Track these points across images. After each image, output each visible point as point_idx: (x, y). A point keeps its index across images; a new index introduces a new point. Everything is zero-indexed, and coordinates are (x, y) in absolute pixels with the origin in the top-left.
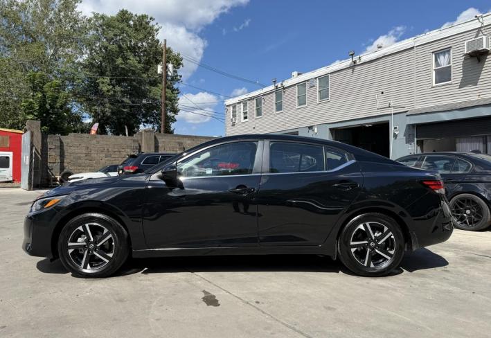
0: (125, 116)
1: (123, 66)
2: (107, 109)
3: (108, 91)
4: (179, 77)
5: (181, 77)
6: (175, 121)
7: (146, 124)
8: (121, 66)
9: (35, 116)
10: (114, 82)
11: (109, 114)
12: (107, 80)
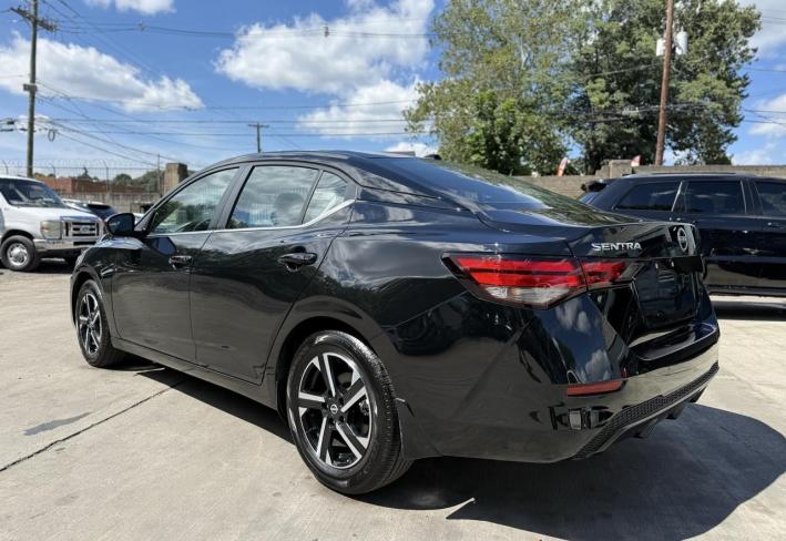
0: (632, 141)
1: (630, 55)
2: (600, 132)
3: (601, 102)
4: (751, 53)
5: (755, 50)
6: (736, 139)
7: (678, 152)
8: (625, 56)
9: (482, 155)
10: (613, 85)
11: (603, 141)
12: (601, 83)
